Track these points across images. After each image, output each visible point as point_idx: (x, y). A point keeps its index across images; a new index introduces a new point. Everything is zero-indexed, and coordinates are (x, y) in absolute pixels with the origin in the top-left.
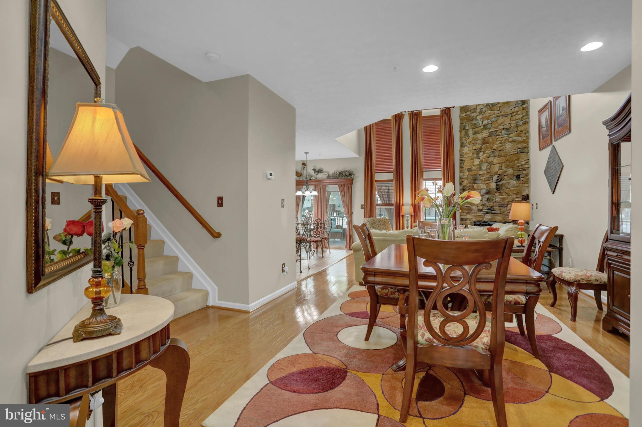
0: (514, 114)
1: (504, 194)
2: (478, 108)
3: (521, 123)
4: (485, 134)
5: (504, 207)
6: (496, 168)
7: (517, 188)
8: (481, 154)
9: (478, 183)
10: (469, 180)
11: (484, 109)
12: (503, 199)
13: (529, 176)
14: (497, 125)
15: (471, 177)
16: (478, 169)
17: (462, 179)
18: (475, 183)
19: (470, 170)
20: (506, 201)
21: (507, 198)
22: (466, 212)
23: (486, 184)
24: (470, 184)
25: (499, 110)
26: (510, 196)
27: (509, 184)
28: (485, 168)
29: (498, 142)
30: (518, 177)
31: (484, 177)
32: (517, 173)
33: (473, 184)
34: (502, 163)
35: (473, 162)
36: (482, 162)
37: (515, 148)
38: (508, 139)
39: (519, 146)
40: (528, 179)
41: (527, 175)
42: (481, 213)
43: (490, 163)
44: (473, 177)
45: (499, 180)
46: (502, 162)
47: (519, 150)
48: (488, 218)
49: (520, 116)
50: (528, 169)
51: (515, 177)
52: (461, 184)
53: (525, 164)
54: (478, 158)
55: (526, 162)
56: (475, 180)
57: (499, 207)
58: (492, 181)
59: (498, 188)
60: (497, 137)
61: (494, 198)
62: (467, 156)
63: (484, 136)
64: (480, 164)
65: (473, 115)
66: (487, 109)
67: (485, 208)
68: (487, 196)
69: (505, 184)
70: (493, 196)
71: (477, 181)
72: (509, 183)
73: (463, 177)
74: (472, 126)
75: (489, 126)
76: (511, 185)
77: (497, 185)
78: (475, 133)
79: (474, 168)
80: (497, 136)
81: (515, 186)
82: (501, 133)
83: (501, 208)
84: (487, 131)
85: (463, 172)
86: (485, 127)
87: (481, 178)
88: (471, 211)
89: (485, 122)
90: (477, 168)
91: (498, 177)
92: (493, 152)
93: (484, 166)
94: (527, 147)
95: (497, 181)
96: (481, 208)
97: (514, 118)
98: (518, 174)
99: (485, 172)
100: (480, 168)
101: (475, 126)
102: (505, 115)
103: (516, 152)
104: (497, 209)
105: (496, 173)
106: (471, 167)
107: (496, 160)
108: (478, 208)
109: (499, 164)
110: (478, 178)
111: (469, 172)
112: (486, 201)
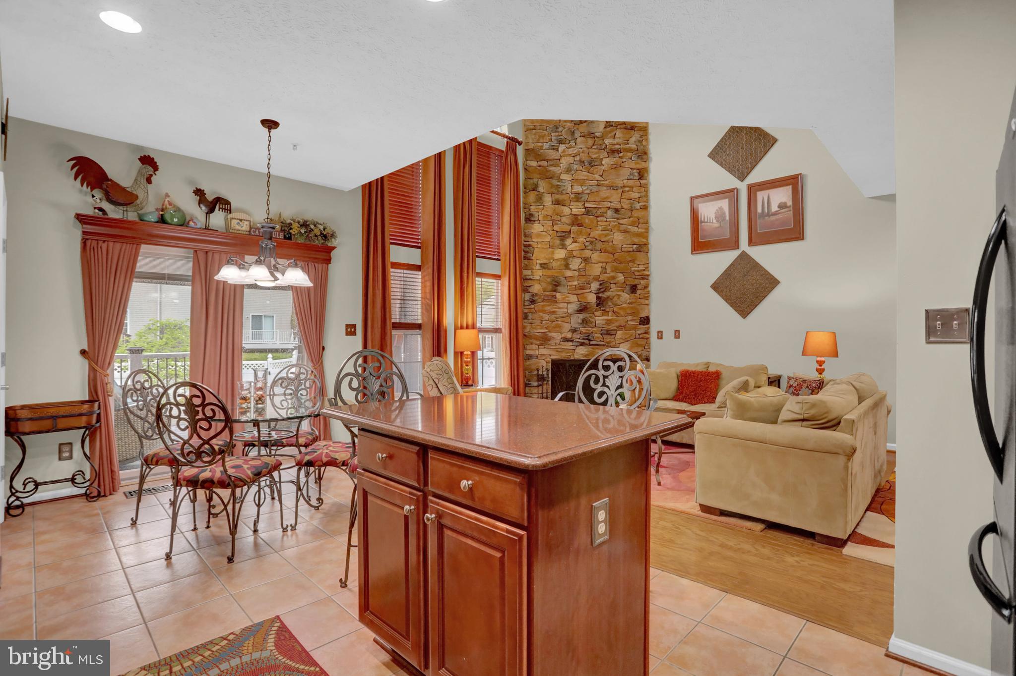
0: (627, 189)
1: (610, 314)
2: (563, 161)
3: (638, 206)
4: (577, 209)
5: (612, 335)
6: (596, 270)
7: (631, 305)
8: (568, 241)
9: (563, 291)
10: (544, 285)
11: (575, 167)
12: (609, 322)
13: (649, 289)
14: (598, 199)
15: (549, 280)
16: (562, 267)
17: (530, 281)
18: (555, 291)
19: (545, 266)
20: (613, 325)
21: (617, 321)
22: (538, 343)
23: (577, 295)
24: (544, 291)
25: (601, 176)
26: (621, 318)
27: (619, 298)
28: (576, 268)
29: (601, 228)
30: (634, 289)
31: (576, 283)
32: (632, 282)
33: (554, 293)
34: (606, 263)
35: (553, 253)
36: (571, 256)
37: (629, 243)
38: (619, 227)
39: (636, 240)
40: (649, 292)
41: (646, 287)
42: (569, 345)
43: (586, 260)
44: (553, 280)
45: (602, 290)
46: (607, 261)
47: (635, 246)
48: (583, 352)
49: (637, 195)
50: (646, 277)
51: (628, 288)
53: (644, 270)
54: (563, 247)
55: (646, 266)
56: (556, 286)
57: (601, 334)
58: (590, 290)
59: (600, 302)
60: (599, 219)
61: (593, 320)
62: (539, 240)
63: (575, 211)
64: (566, 259)
65: (552, 168)
66: (581, 168)
67: (577, 336)
68: (581, 316)
69: (613, 297)
70: (592, 315)
71: (559, 288)
72: (618, 296)
73: (531, 277)
74: (551, 188)
75: (585, 197)
76: (622, 300)
77: (598, 298)
78: (557, 203)
79: (555, 264)
80: (597, 217)
81: (628, 302)
82: (606, 213)
83: (605, 336)
84: (580, 204)
85: (533, 269)
86: (578, 197)
87: (570, 284)
88: (549, 340)
89: (578, 189)
90: (561, 265)
91: (600, 284)
92: (591, 243)
93: (575, 264)
94: (646, 244)
95: (600, 291)
96: (569, 335)
97: (626, 195)
98: (633, 284)
99: (577, 273)
100: (567, 266)
101: (557, 190)
102: (611, 187)
103: (631, 250)
104: (598, 338)
105: (596, 279)
106: (548, 262)
107: (596, 256)
108: (563, 335)
109: (601, 264)
110: (562, 283)
111: (544, 270)
112: (579, 323)
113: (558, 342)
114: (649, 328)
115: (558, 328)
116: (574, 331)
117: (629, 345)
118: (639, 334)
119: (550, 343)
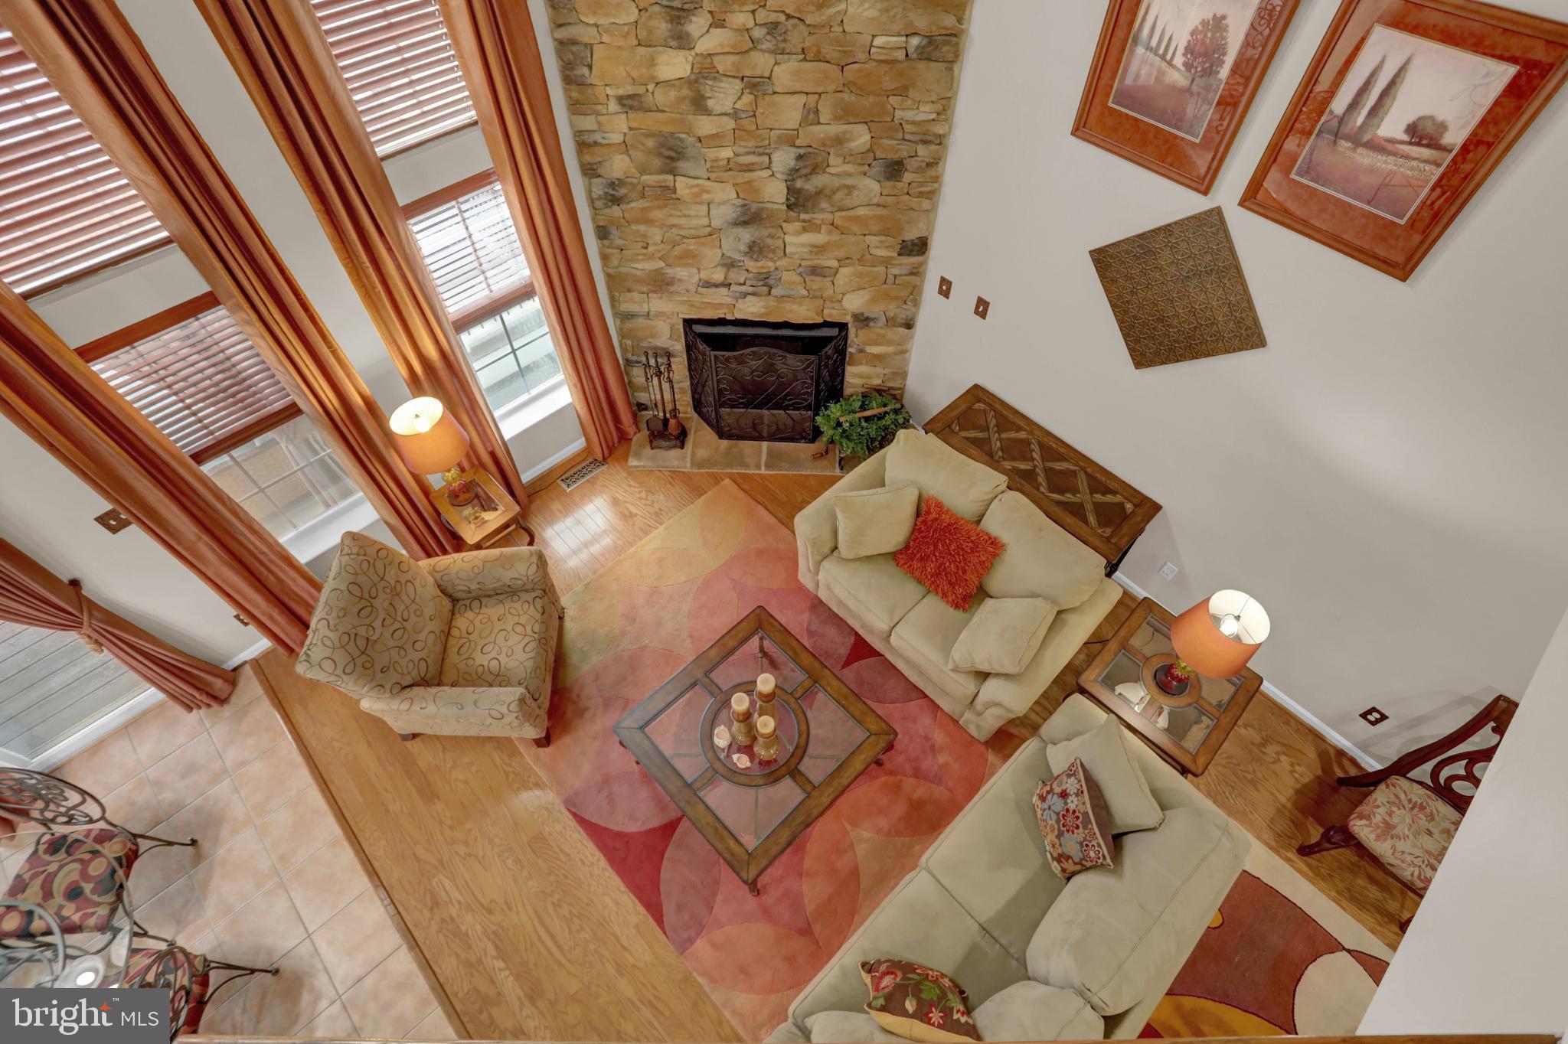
1: (824, 228)
5: (825, 276)
7: (884, 211)
9: (692, 174)
10: (639, 156)
12: (819, 248)
13: (940, 167)
15: (650, 142)
16: (685, 106)
18: (671, 172)
19: (635, 103)
20: (830, 255)
21: (840, 246)
22: (645, 288)
23: (733, 183)
24: (642, 173)
26: (852, 239)
27: (849, 194)
28: (728, 107)
30: (895, 168)
31: (727, 153)
32: (892, 148)
33: (669, 179)
34: (819, 93)
35: (652, 62)
36: (707, 71)
37: (896, 28)
40: (937, 179)
41: (934, 163)
42: (720, 295)
43: (757, 85)
44: (662, 145)
45: (804, 171)
46: (821, 89)
47: (915, 41)
50: (940, 140)
51: (877, 168)
52: (589, 171)
53: (934, 119)
54: (682, 41)
56: (674, 159)
57: (800, 273)
58: (769, 172)
59: (797, 201)
61: (779, 243)
62: (601, 20)
64: (693, 82)
67: (735, 276)
68: (747, 234)
69: (834, 192)
70: (773, 231)
71: (682, 166)
72: (850, 189)
73: (597, 137)
76: (858, 197)
77: (792, 191)
79: (661, 98)
81: (875, 201)
83: (809, 276)
85: (598, 114)
87: (710, 154)
88: (671, 284)
90: (684, 98)
91: (800, 157)
94: (955, 34)
95: (797, 174)
96: (718, 276)
98: (896, 157)
99: (729, 125)
100: (699, 104)
103: (901, 53)
105: (788, 140)
107: (786, 72)
108: (704, 275)
109: (803, 98)
110: (690, 152)
111: (631, 115)
112: (740, 252)
113: (692, 288)
114: (921, 264)
115: (689, 258)
116: (730, 265)
117: (867, 297)
118: (895, 276)
119: (672, 289)
